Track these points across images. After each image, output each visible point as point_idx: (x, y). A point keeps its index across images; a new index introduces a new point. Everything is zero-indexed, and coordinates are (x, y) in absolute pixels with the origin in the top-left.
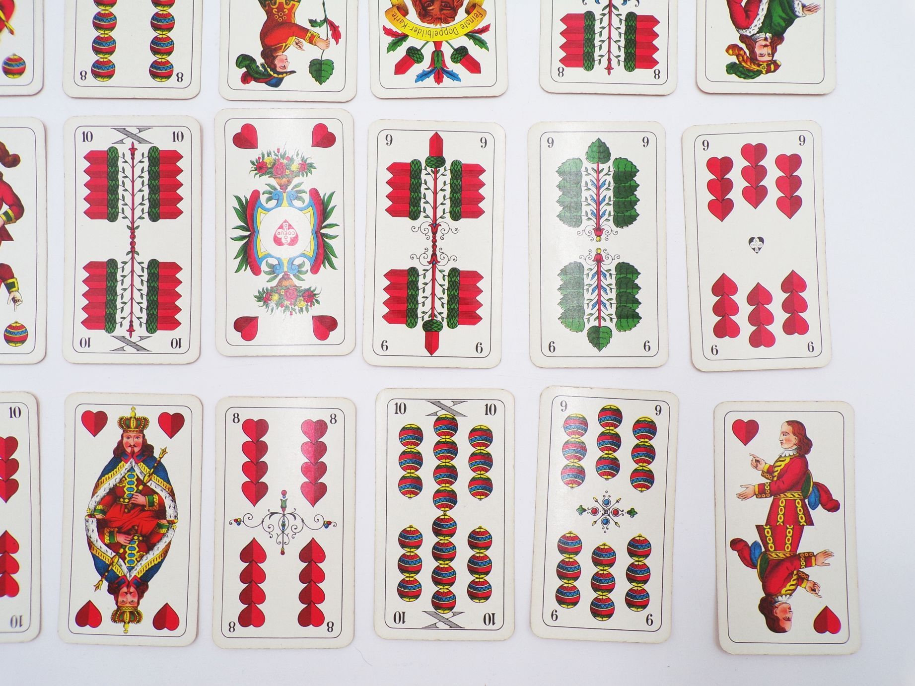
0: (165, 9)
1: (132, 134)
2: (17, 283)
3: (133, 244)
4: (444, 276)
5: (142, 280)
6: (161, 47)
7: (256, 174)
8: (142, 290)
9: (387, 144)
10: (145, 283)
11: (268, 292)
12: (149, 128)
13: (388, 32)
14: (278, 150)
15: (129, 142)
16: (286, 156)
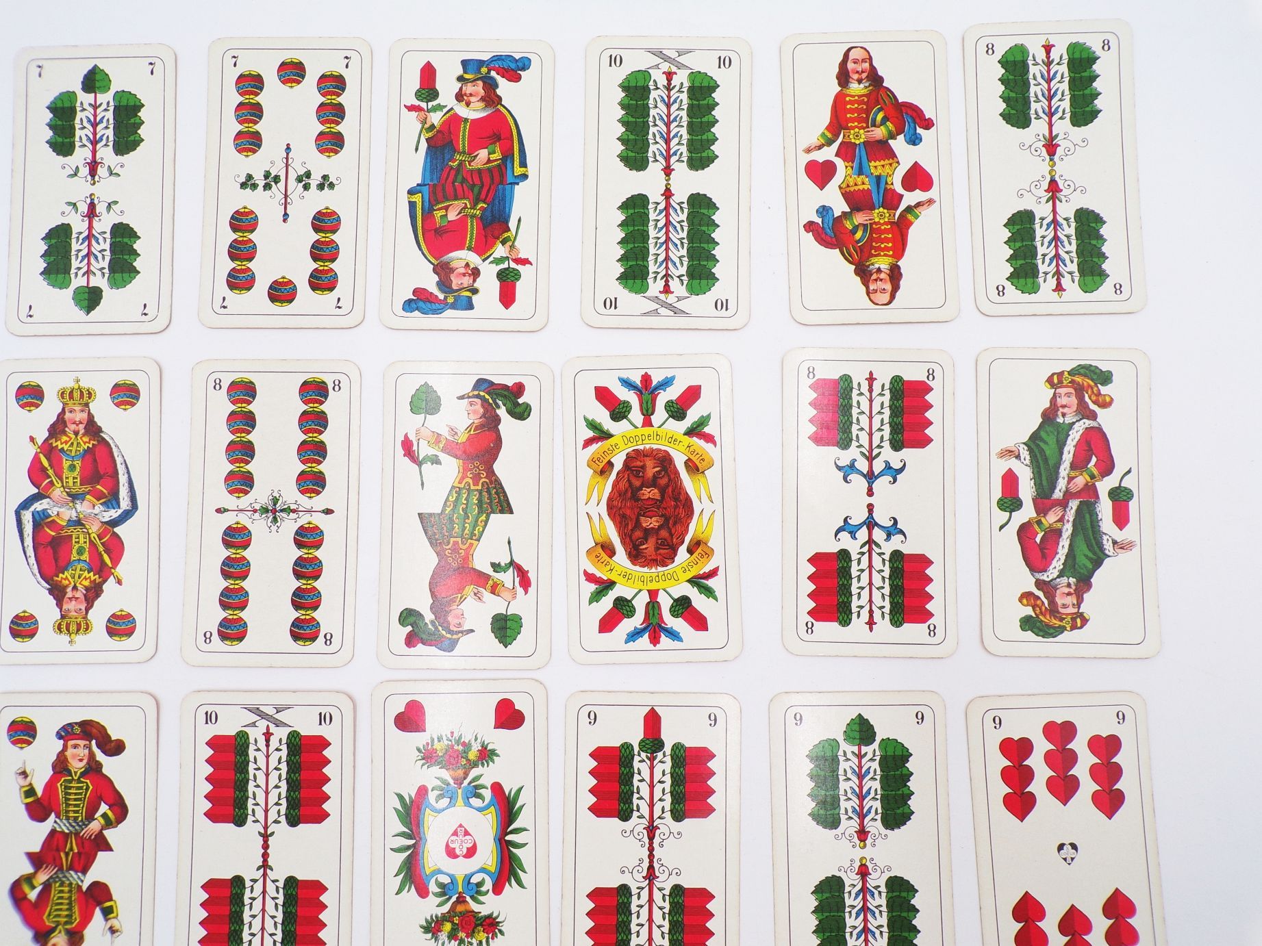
0: (310, 551)
1: (267, 715)
2: (116, 907)
3: (265, 856)
4: (664, 895)
5: (276, 904)
6: (305, 600)
7: (423, 765)
8: (276, 917)
9: (590, 723)
10: (280, 908)
11: (437, 920)
12: (289, 708)
13: (590, 578)
14: (452, 733)
15: (263, 725)
16: (462, 741)
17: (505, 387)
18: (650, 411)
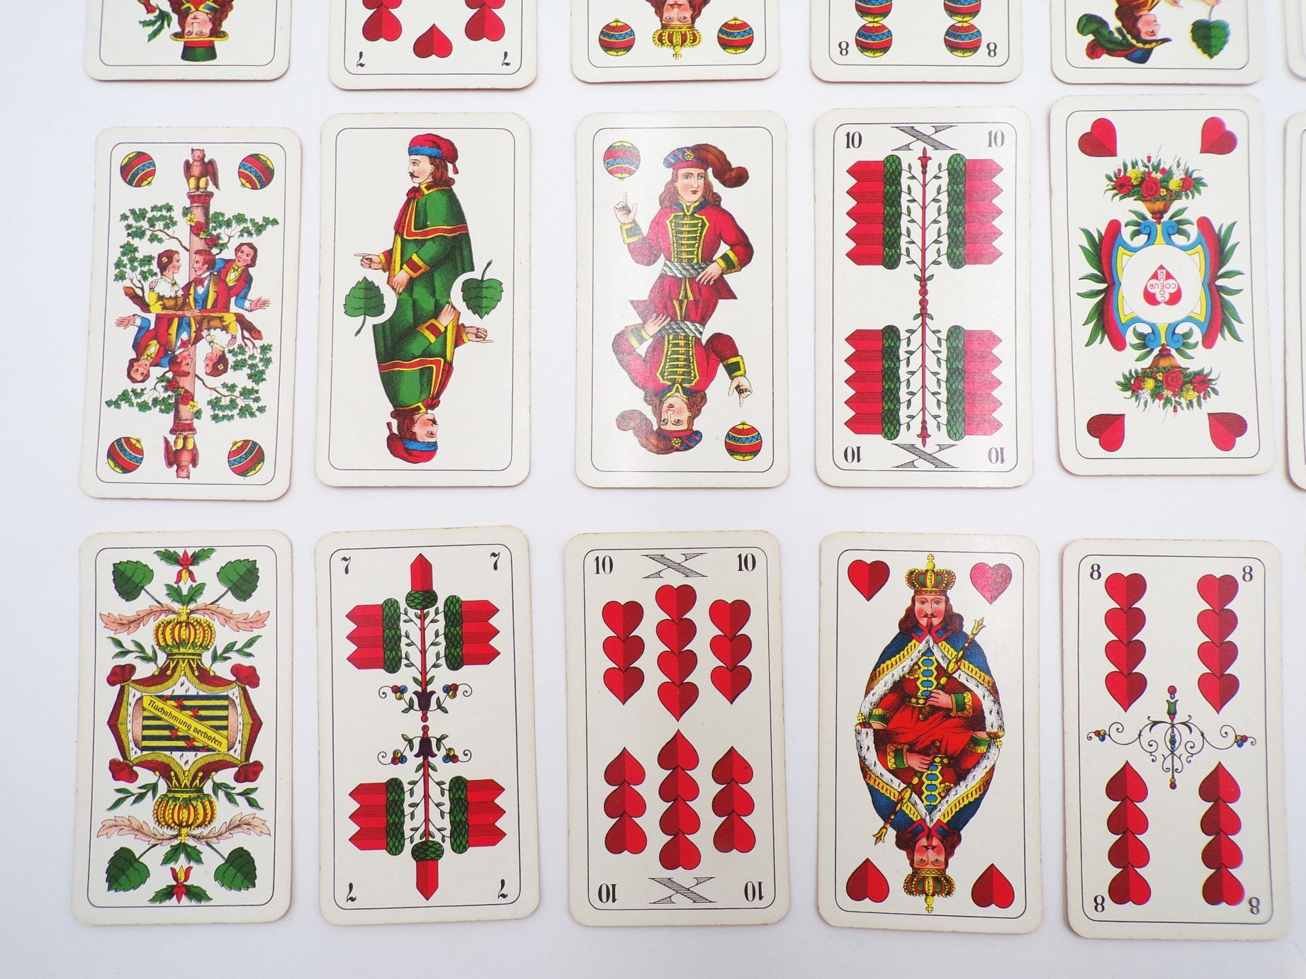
1: (924, 135)
2: (744, 363)
3: (923, 303)
5: (939, 359)
6: (961, 4)
7: (1115, 195)
8: (938, 373)
10: (944, 364)
11: (1137, 377)
12: (951, 126)
14: (1149, 159)
15: (918, 147)
16: (1161, 167)
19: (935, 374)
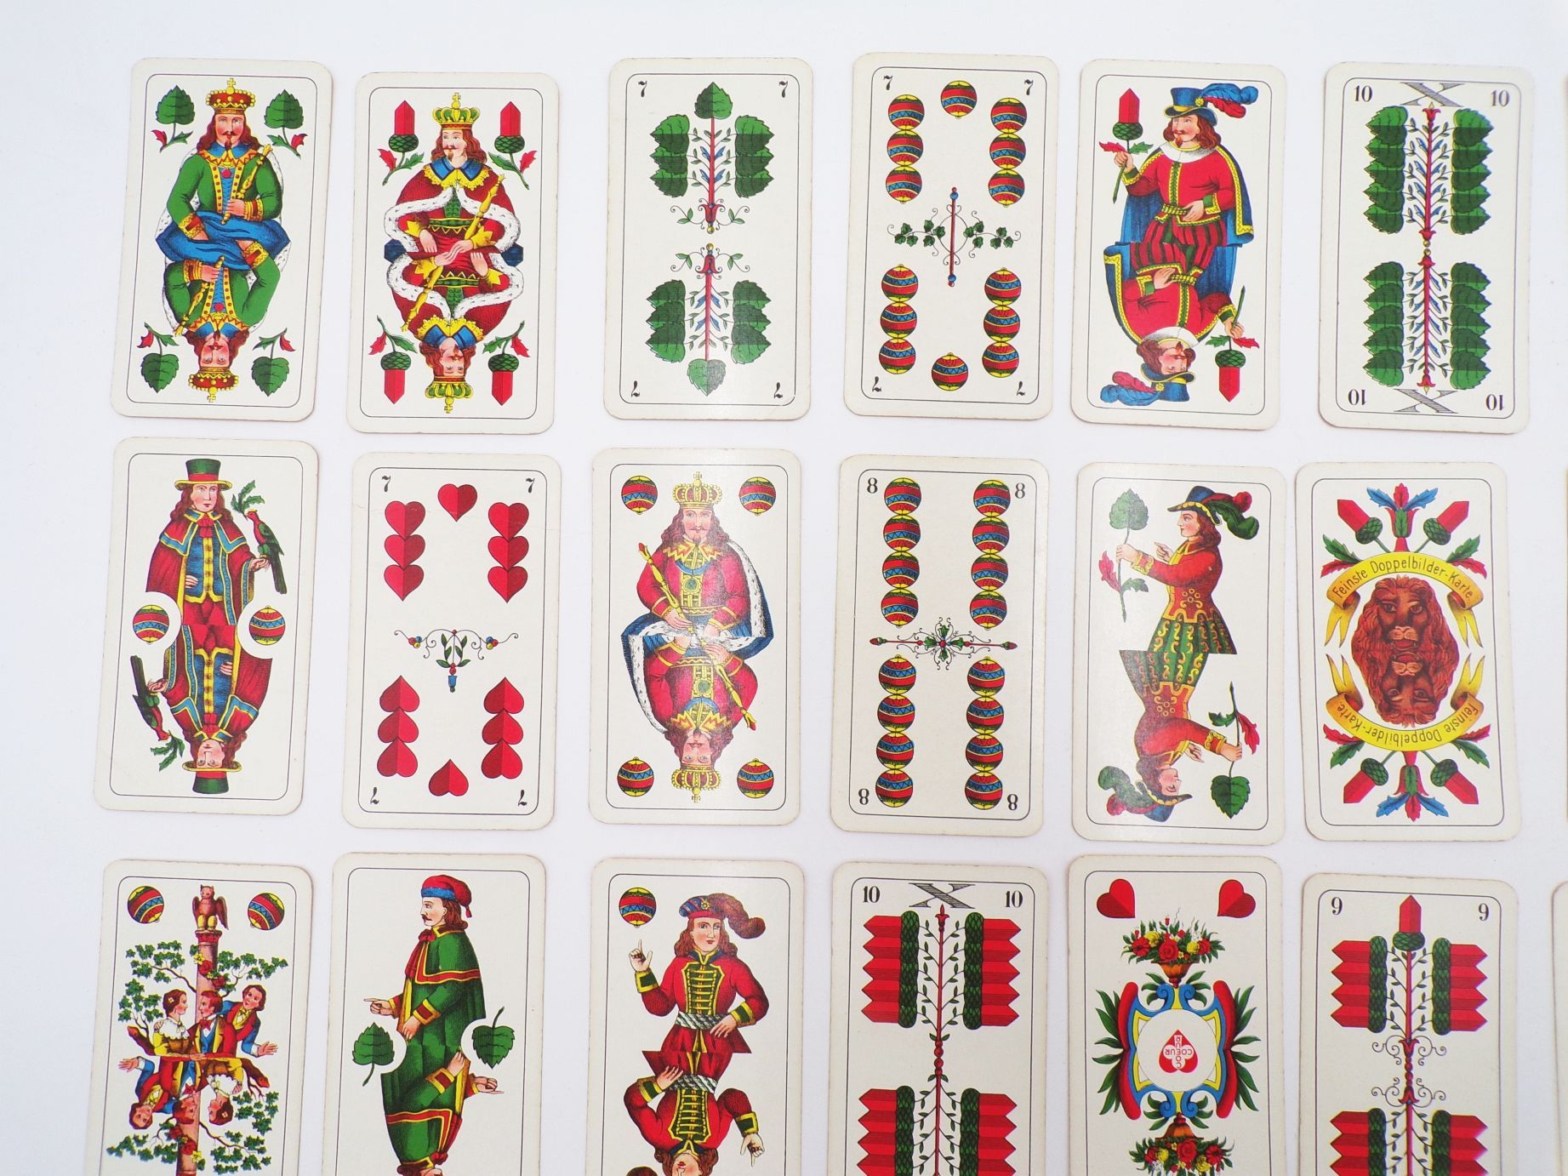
0: (988, 694)
1: (942, 892)
2: (756, 1120)
3: (938, 1064)
4: (1425, 1123)
5: (953, 1122)
6: (983, 753)
7: (1132, 957)
8: (952, 1137)
9: (1334, 912)
10: (958, 1127)
11: (1151, 1147)
12: (969, 885)
13: (1332, 735)
14: (1167, 921)
15: (936, 904)
16: (1179, 930)
17: (1227, 498)
18: (1405, 533)
19: (949, 1137)
